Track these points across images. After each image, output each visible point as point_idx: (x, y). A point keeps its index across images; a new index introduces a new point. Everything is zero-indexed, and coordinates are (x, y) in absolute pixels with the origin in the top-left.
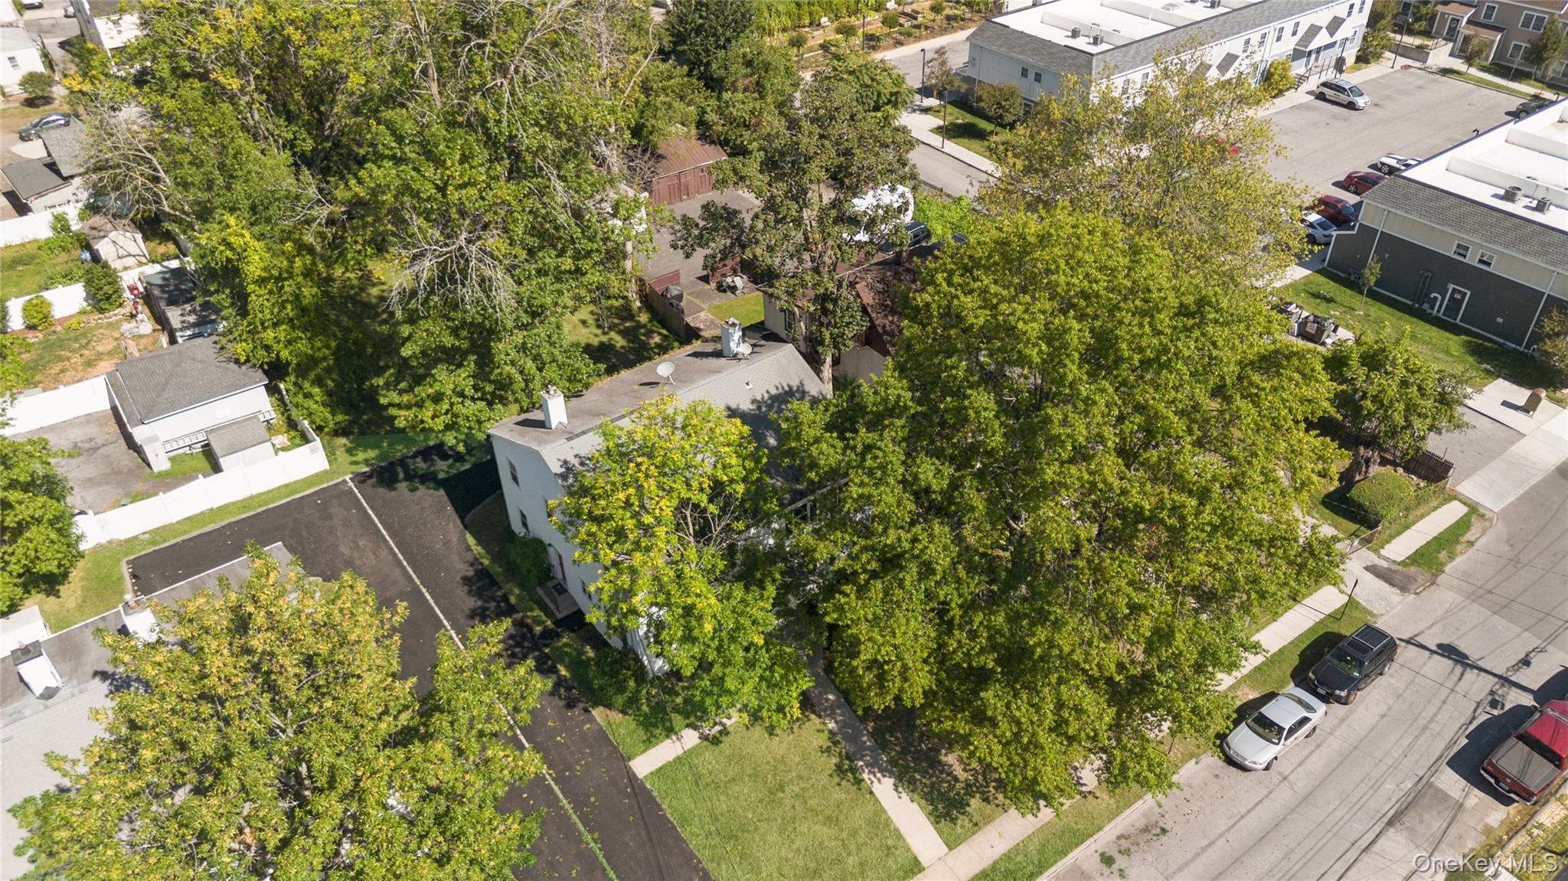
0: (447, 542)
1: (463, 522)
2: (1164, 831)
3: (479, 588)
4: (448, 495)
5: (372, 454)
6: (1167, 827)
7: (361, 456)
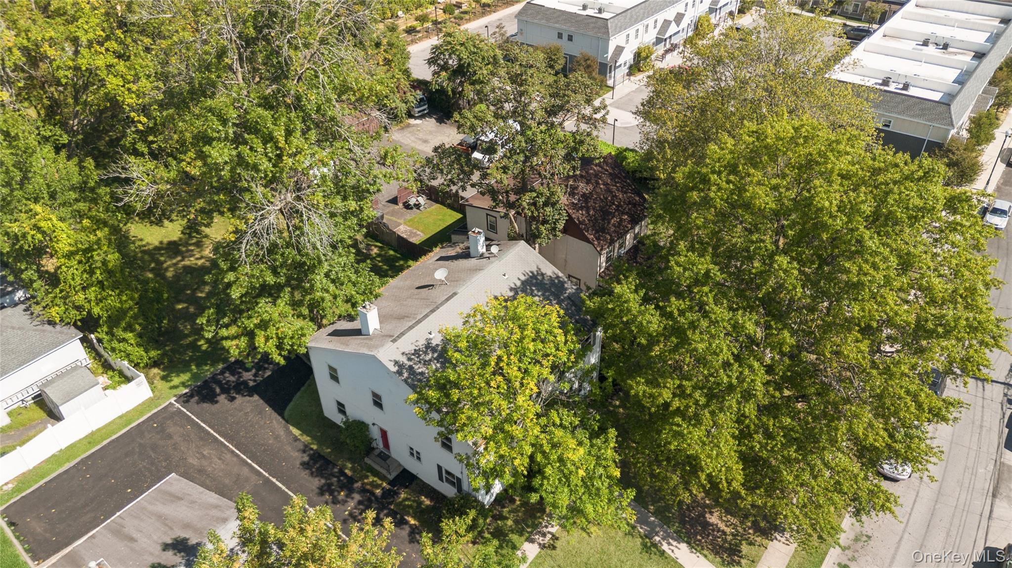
0: (277, 437)
1: (283, 418)
2: (869, 537)
3: (317, 469)
4: (262, 397)
5: (185, 377)
6: (870, 534)
7: (176, 381)
